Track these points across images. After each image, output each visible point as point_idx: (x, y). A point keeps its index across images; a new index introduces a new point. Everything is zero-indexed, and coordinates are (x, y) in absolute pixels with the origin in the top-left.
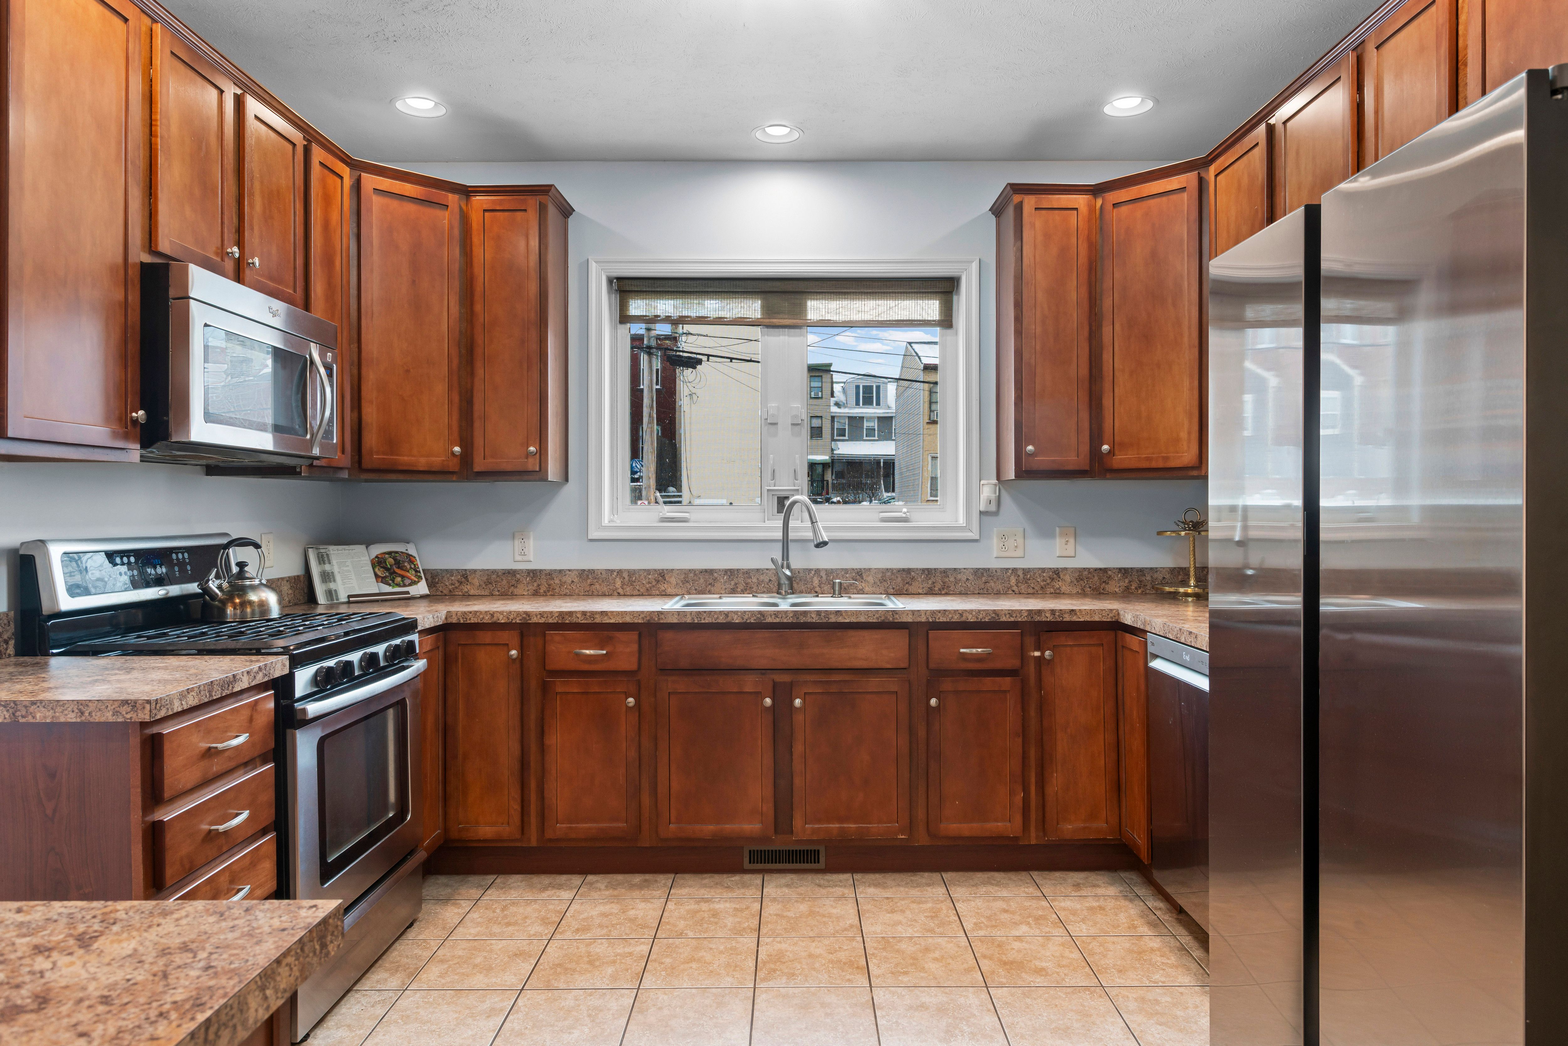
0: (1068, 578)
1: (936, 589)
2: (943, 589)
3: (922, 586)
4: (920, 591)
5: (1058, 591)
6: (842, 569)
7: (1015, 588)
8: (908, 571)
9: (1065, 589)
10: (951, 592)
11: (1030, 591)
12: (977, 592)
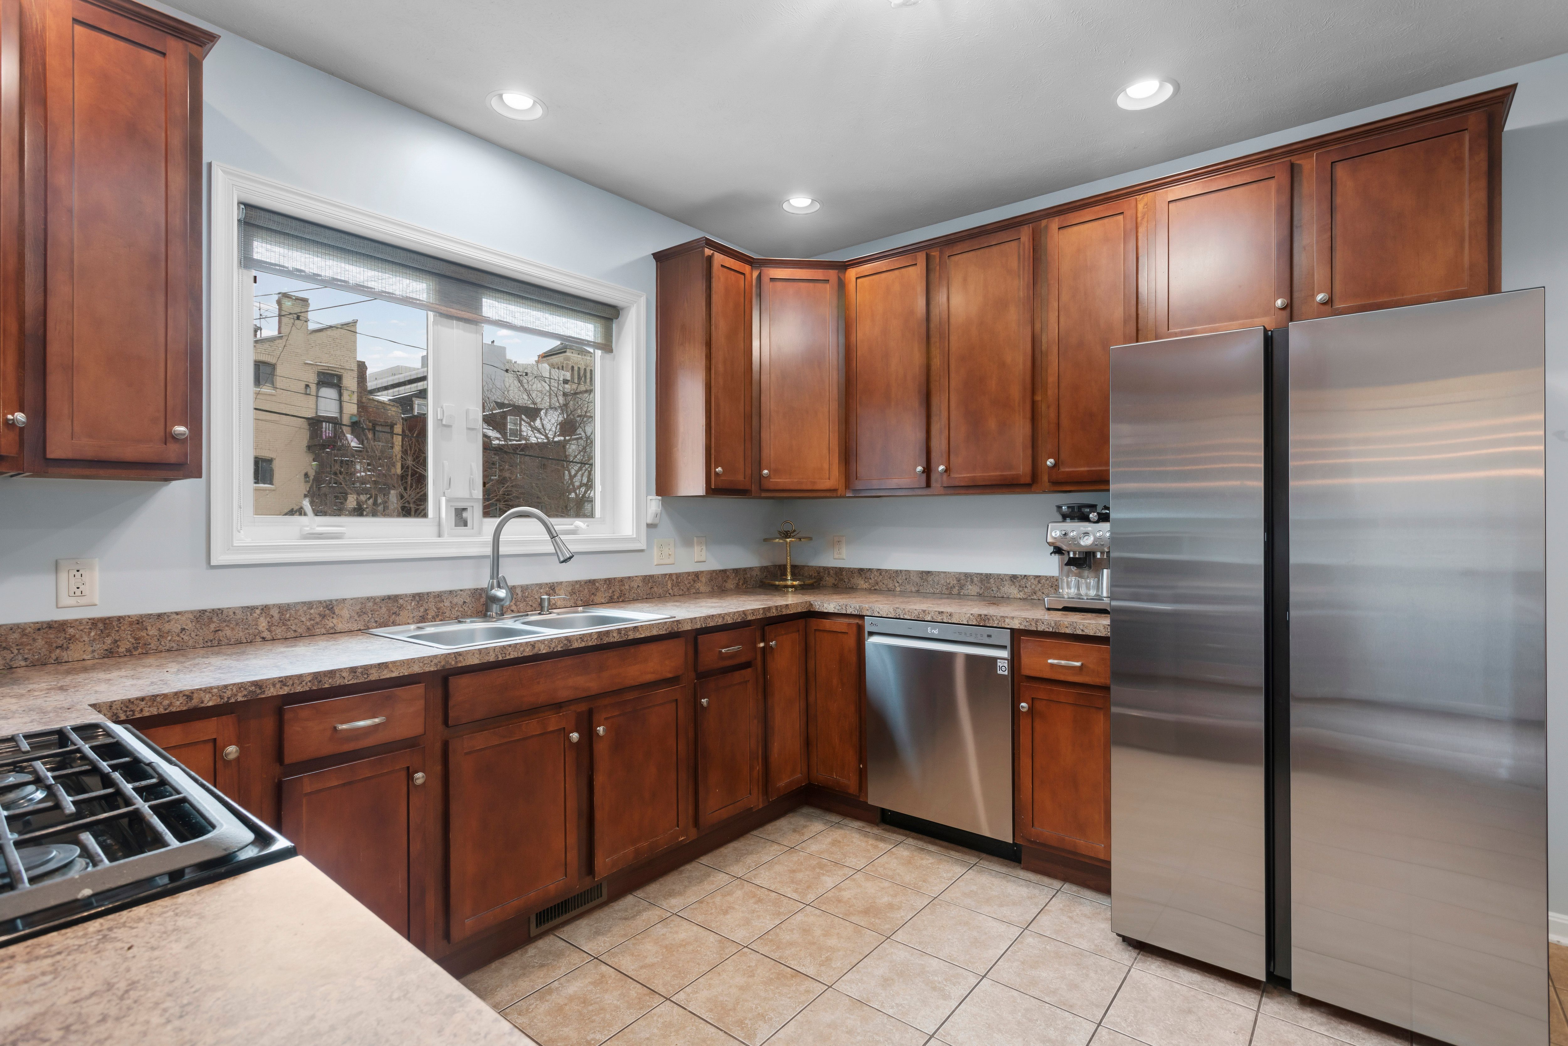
0: (704, 580)
1: (615, 597)
2: (621, 596)
3: (604, 596)
4: (603, 601)
5: (698, 591)
6: (537, 584)
7: (671, 591)
8: (592, 582)
9: (703, 588)
10: (627, 600)
11: (681, 592)
12: (645, 597)
